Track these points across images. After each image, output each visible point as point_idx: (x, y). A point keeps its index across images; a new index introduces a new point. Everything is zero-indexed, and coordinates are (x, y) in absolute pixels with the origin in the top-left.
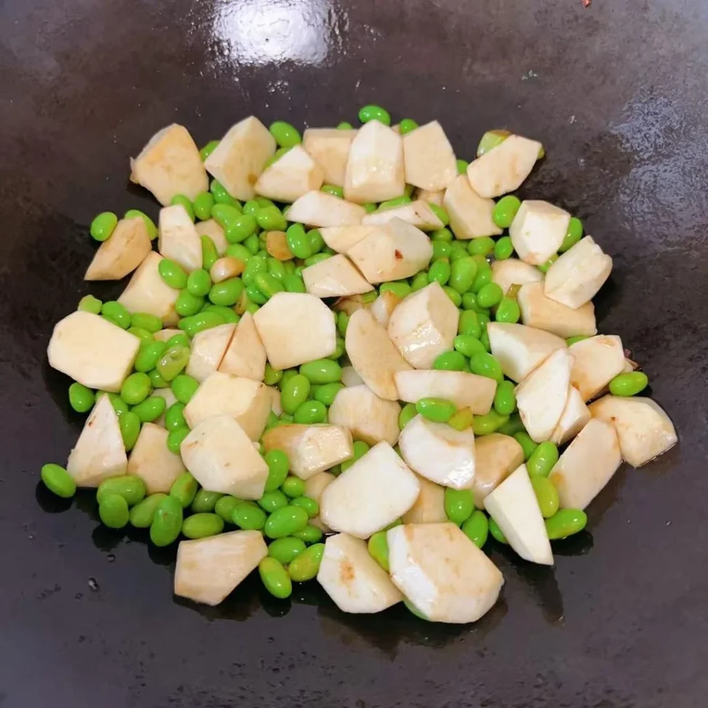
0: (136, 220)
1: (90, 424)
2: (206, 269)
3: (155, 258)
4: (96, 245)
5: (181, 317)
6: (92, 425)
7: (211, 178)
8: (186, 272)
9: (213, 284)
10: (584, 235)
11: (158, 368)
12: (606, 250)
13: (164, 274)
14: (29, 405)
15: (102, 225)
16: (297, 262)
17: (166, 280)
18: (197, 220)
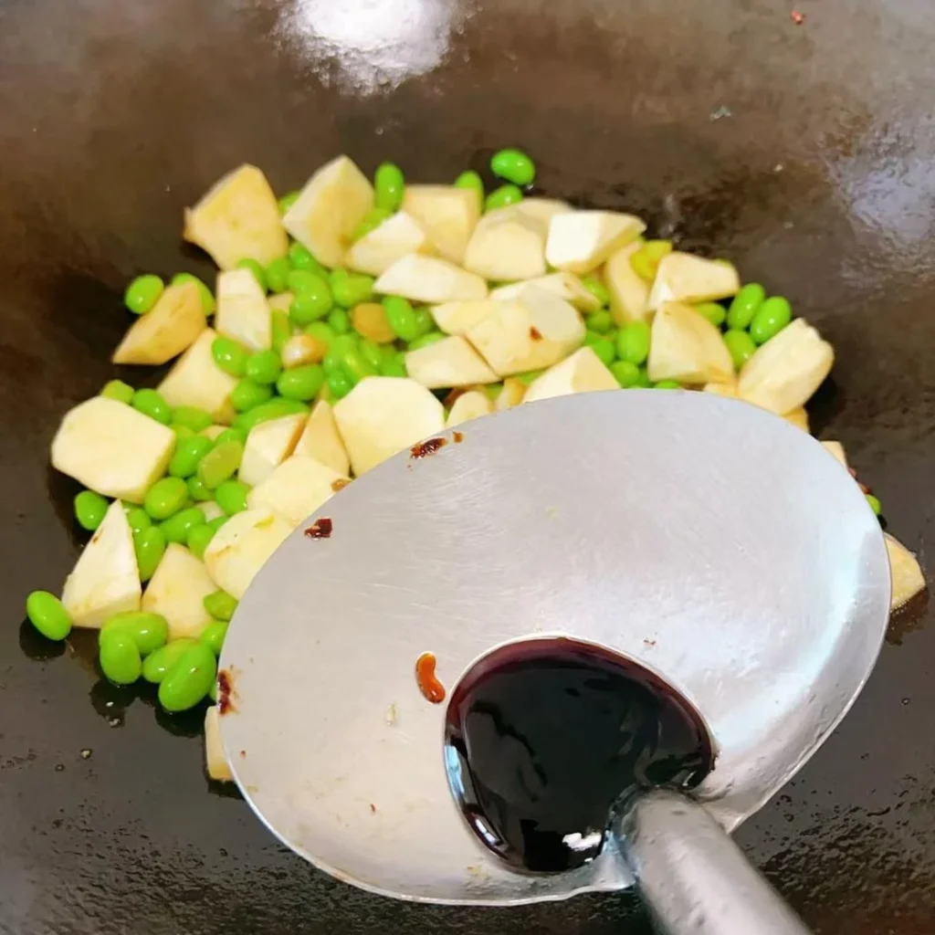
0: (187, 286)
1: (95, 540)
2: (276, 350)
3: (209, 336)
4: (131, 318)
5: (239, 412)
6: (97, 542)
7: (291, 239)
8: (247, 352)
9: (282, 369)
10: (793, 318)
11: (199, 473)
12: (825, 336)
13: (219, 357)
14: (21, 516)
15: (141, 292)
16: (400, 345)
17: (221, 364)
18: (270, 293)
